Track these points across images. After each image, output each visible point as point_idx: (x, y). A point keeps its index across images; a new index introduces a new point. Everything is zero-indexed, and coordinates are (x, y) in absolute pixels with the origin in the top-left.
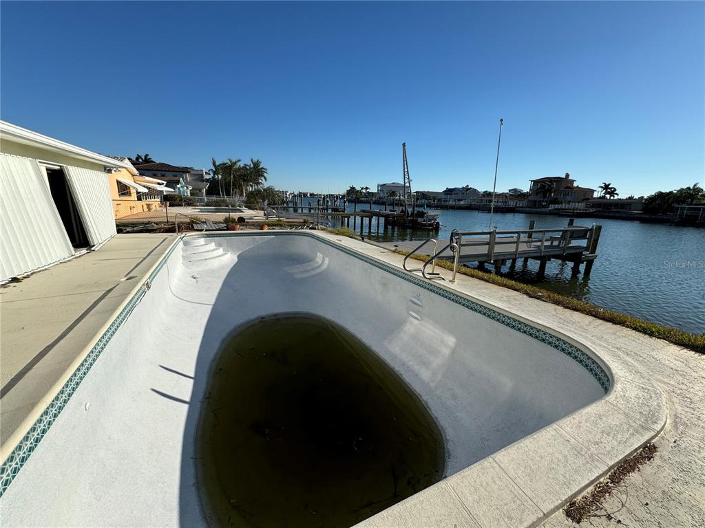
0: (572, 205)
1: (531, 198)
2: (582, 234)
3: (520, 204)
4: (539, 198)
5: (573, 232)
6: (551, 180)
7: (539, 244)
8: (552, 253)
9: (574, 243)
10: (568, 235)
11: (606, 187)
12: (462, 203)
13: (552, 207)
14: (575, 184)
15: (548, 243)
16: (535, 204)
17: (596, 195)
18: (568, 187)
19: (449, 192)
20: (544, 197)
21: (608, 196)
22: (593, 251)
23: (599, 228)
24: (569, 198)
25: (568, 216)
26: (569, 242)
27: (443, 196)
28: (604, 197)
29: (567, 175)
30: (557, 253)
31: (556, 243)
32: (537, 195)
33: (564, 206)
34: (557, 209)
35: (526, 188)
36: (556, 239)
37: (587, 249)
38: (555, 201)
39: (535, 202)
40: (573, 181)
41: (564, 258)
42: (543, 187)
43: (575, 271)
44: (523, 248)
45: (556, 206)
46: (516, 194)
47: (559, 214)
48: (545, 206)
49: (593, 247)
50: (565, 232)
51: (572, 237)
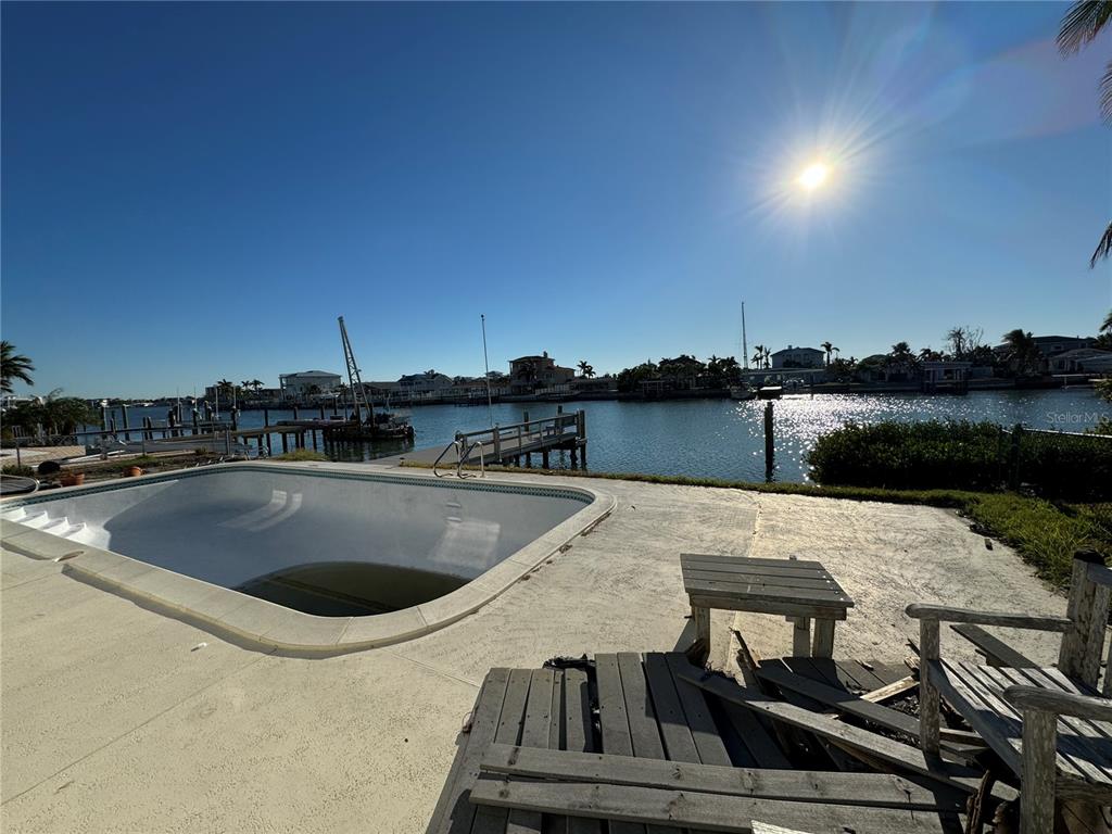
0: (558, 388)
1: (514, 382)
2: (570, 420)
3: (503, 391)
4: (522, 382)
5: (563, 419)
6: (528, 359)
7: (538, 435)
8: (550, 444)
9: (567, 430)
10: (560, 422)
11: (583, 366)
12: (429, 395)
13: (538, 392)
14: (555, 364)
15: (545, 434)
16: (519, 390)
17: (576, 374)
18: (549, 368)
19: (407, 381)
20: (528, 380)
21: (587, 375)
22: (583, 437)
23: (583, 412)
24: (552, 380)
25: (557, 401)
26: (562, 431)
27: (401, 388)
28: (583, 377)
29: (545, 354)
30: (554, 443)
31: (552, 433)
32: (519, 378)
33: (549, 390)
34: (544, 394)
35: (506, 370)
36: (551, 428)
37: (577, 434)
38: (539, 385)
39: (519, 387)
40: (552, 361)
41: (561, 447)
42: (524, 369)
43: (573, 457)
44: (525, 441)
45: (542, 391)
46: (495, 379)
47: (547, 400)
48: (531, 392)
49: (581, 432)
50: (557, 420)
51: (564, 425)
